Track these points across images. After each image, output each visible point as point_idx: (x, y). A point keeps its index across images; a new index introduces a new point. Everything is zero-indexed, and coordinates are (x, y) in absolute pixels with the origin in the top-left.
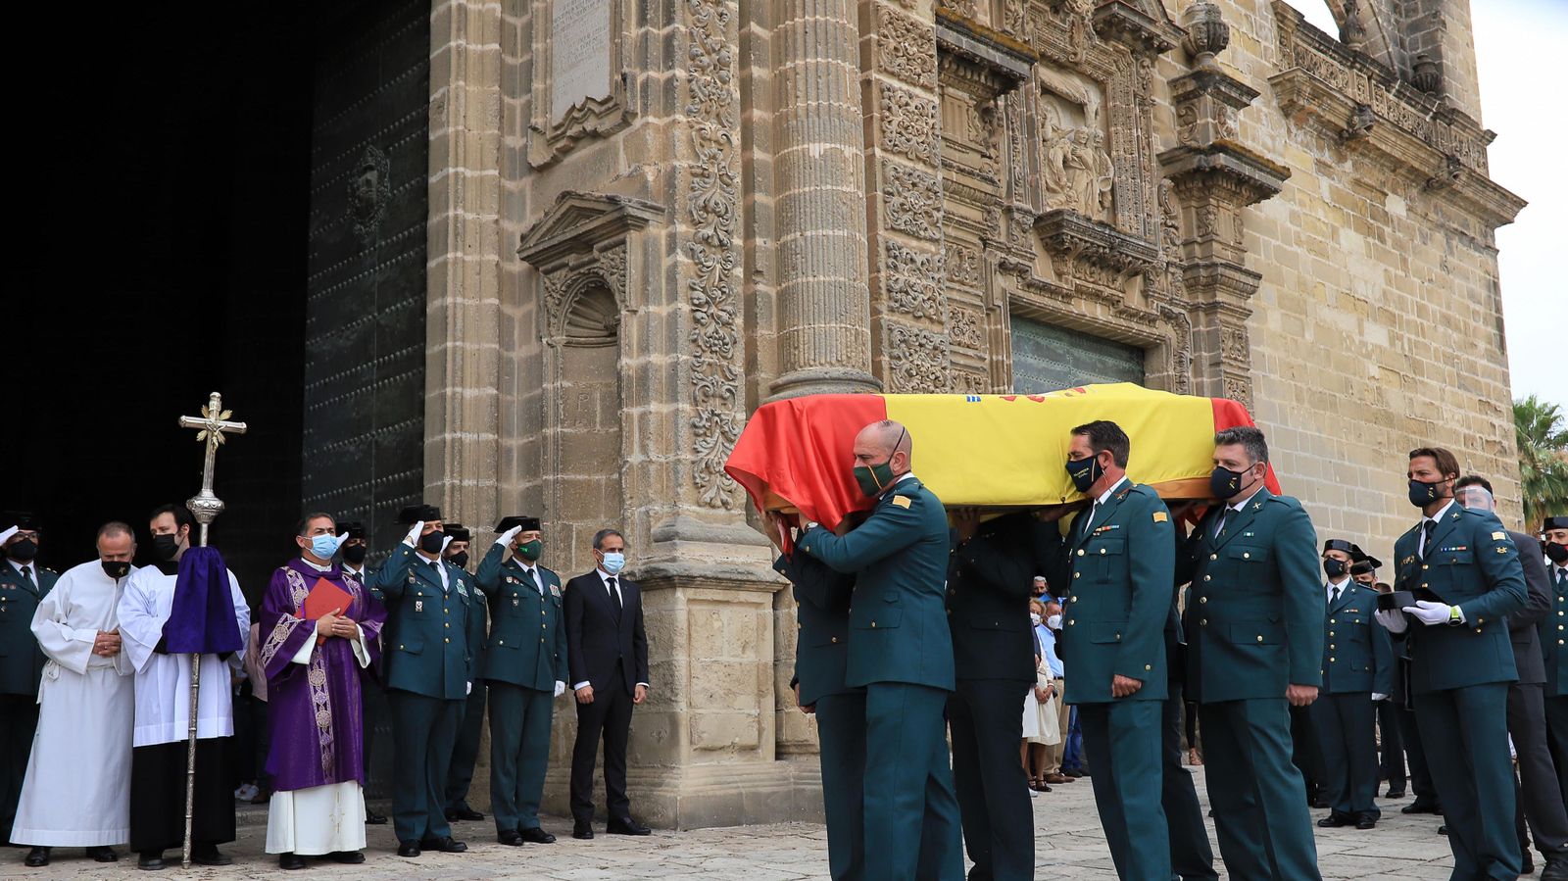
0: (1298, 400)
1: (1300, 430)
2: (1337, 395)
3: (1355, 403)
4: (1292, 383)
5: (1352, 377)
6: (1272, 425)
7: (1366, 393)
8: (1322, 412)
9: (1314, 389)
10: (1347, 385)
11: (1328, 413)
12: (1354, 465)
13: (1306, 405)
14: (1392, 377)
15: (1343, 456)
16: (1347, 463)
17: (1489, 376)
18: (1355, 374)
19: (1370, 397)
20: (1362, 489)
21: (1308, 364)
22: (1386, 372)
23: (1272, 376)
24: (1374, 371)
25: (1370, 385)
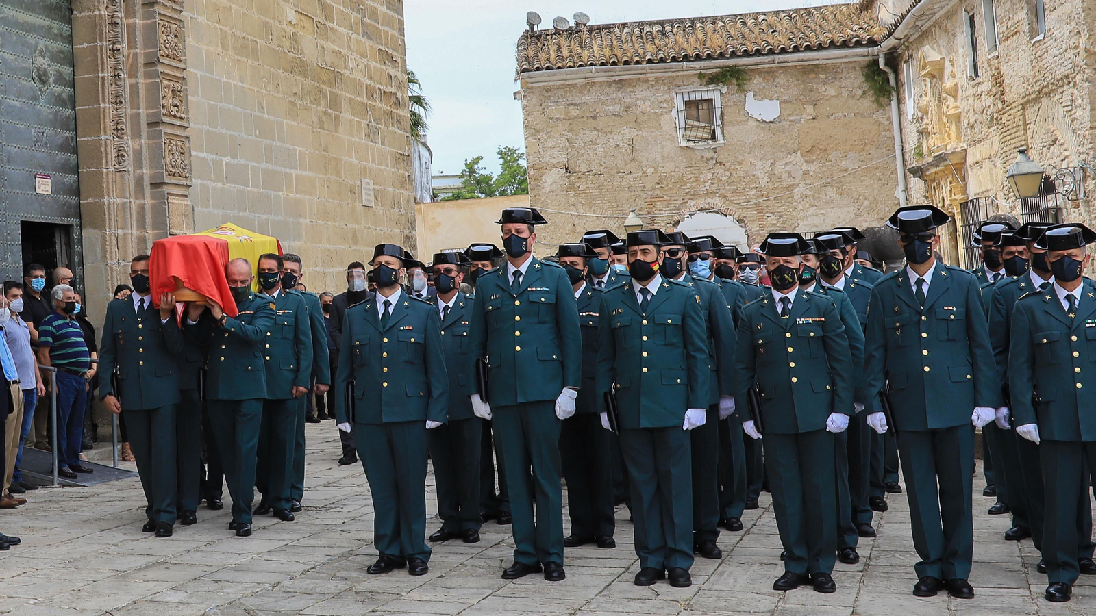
0: (223, 46)
1: (225, 79)
2: (258, 41)
3: (274, 49)
4: (218, 26)
5: (272, 21)
6: (199, 73)
7: (284, 39)
8: (244, 59)
9: (238, 34)
10: (268, 30)
11: (250, 61)
12: (272, 118)
13: (230, 52)
14: (307, 23)
15: (263, 108)
16: (266, 115)
17: (388, 25)
18: (274, 19)
19: (287, 44)
20: (278, 144)
21: (233, 6)
22: (302, 17)
23: (200, 19)
24: (291, 16)
25: (288, 30)
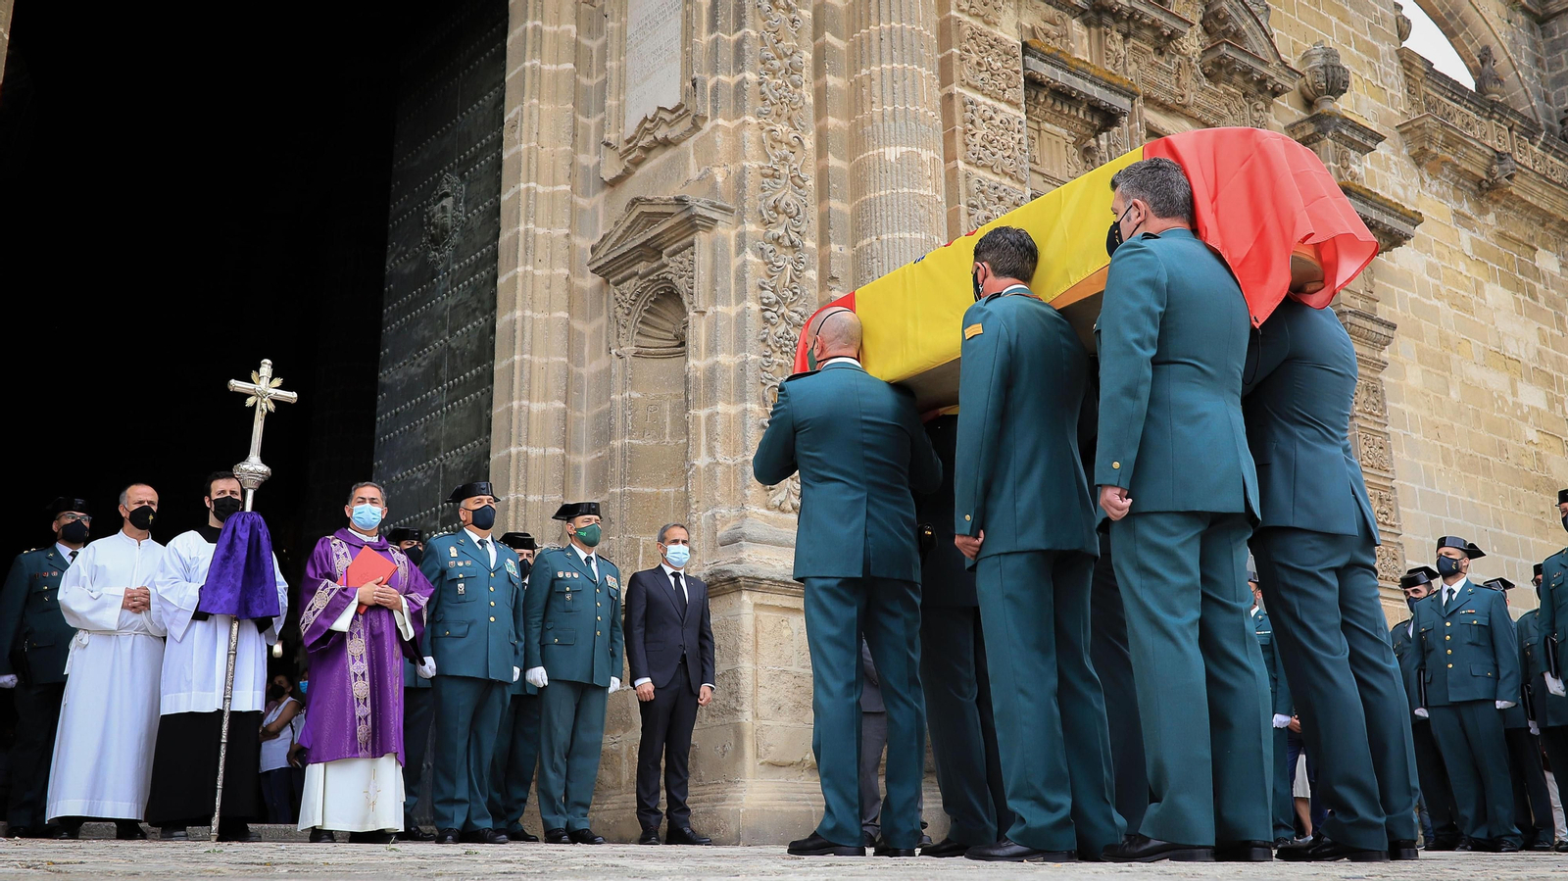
0: (1445, 462)
1: (1449, 494)
2: (1491, 458)
3: (1511, 468)
4: (1438, 443)
5: (1507, 440)
6: (1417, 487)
7: (1524, 458)
8: (1473, 476)
9: (1463, 451)
10: (1502, 449)
11: (1481, 478)
12: (1513, 535)
13: (1455, 468)
14: (1552, 442)
15: (1501, 525)
16: (1505, 532)
18: (1509, 437)
19: (1528, 463)
20: (1524, 561)
21: (1455, 424)
22: (1547, 437)
23: (1414, 436)
24: (1532, 434)
25: (1527, 449)
